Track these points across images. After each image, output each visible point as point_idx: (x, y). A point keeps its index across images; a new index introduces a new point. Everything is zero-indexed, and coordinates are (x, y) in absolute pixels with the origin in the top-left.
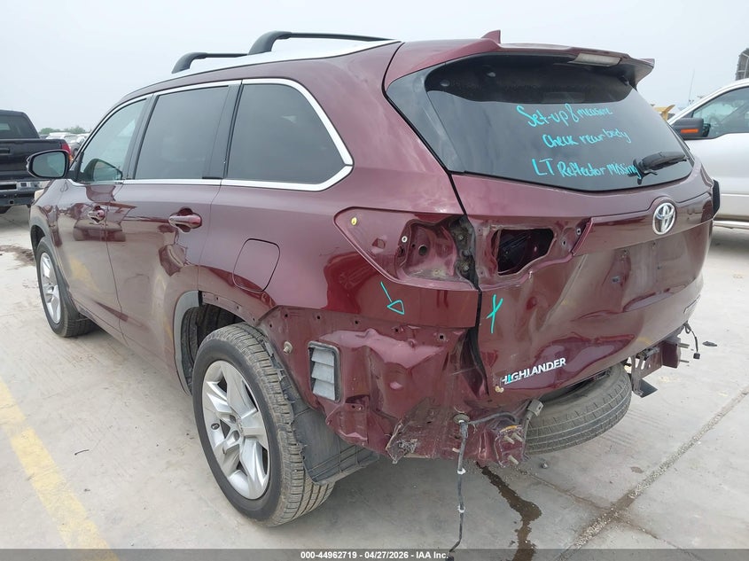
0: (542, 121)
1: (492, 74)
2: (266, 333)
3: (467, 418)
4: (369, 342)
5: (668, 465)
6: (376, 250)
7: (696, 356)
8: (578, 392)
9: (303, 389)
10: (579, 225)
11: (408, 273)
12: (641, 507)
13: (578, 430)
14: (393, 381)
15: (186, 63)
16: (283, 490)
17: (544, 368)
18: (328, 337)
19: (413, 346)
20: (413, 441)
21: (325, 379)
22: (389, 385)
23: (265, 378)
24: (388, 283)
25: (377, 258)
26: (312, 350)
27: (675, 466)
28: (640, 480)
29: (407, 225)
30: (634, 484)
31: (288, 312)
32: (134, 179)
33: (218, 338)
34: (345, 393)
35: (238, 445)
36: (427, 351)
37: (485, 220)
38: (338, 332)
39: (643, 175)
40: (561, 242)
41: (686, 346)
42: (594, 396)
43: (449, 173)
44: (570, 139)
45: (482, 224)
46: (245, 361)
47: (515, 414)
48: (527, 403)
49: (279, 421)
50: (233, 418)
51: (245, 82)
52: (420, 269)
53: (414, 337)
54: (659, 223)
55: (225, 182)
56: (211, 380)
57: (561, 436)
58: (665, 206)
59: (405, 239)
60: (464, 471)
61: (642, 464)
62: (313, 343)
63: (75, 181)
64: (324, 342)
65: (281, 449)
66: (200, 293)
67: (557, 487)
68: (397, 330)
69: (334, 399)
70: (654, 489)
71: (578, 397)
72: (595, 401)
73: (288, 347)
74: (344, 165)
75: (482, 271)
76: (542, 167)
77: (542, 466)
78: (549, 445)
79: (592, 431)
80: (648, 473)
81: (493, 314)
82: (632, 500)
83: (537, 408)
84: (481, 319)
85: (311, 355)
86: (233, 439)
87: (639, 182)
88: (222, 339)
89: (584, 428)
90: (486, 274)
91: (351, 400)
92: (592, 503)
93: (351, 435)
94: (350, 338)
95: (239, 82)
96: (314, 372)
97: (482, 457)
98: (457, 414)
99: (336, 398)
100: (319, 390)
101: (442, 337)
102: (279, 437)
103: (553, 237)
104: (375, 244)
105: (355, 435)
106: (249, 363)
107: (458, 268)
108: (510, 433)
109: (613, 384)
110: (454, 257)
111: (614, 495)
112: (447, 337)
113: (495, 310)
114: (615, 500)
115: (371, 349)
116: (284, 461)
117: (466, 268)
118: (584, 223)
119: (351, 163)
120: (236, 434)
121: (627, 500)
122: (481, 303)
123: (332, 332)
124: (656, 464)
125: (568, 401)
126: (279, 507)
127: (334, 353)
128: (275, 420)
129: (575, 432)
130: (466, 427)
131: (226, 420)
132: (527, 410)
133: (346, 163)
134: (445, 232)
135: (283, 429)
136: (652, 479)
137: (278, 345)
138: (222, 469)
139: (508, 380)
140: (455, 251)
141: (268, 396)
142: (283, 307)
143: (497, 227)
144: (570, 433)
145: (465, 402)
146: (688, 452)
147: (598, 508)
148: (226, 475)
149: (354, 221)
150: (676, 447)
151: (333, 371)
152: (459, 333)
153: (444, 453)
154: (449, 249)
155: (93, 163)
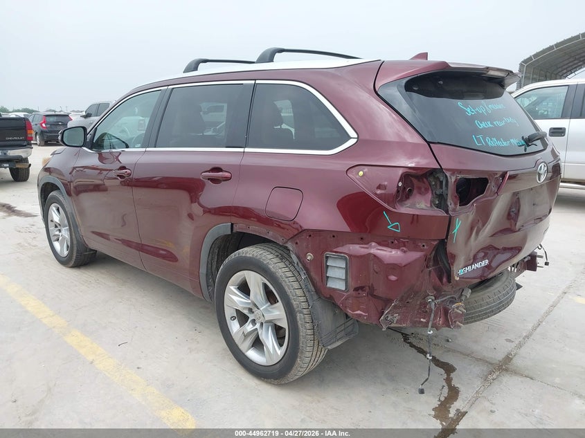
0: (473, 112)
1: (441, 82)
2: (291, 249)
3: (433, 298)
4: (373, 251)
5: (527, 337)
6: (379, 192)
7: (547, 264)
8: (486, 284)
9: (319, 284)
10: (501, 176)
11: (402, 206)
12: (517, 362)
13: (490, 307)
14: (390, 275)
15: (194, 66)
16: (299, 355)
17: (478, 265)
18: (339, 249)
19: (405, 252)
20: (395, 315)
21: (337, 276)
22: (387, 278)
23: (286, 280)
24: (388, 211)
25: (379, 196)
26: (327, 257)
27: (532, 337)
28: (513, 346)
29: (402, 175)
30: (510, 349)
31: (311, 233)
32: (155, 147)
33: (244, 255)
34: (353, 284)
35: (257, 329)
36: (414, 255)
37: (453, 171)
38: (348, 245)
39: (529, 146)
40: (491, 186)
41: (541, 257)
42: (497, 286)
43: (429, 143)
44: (489, 123)
45: (451, 174)
46: (269, 269)
47: (456, 296)
48: (461, 290)
49: (298, 307)
50: (251, 310)
51: (258, 82)
52: (409, 203)
53: (405, 246)
54: (540, 175)
55: (247, 150)
56: (233, 285)
57: (480, 311)
58: (542, 165)
59: (400, 184)
60: (432, 332)
61: (511, 337)
62: (328, 253)
63: (91, 149)
64: (336, 252)
65: (300, 326)
66: (232, 224)
67: (461, 353)
68: (392, 243)
69: (344, 289)
70: (523, 351)
71: (487, 287)
72: (498, 289)
73: (310, 257)
74: (349, 138)
75: (451, 204)
76: (478, 140)
77: (448, 341)
78: (472, 318)
79: (498, 308)
80: (517, 342)
81: (456, 230)
82: (511, 359)
83: (468, 293)
84: (450, 233)
85: (327, 261)
86: (251, 326)
87: (525, 150)
88: (248, 255)
89: (493, 306)
90: (453, 205)
91: (356, 289)
92: (487, 362)
93: (356, 312)
94: (357, 249)
95: (253, 82)
96: (328, 272)
97: (439, 324)
98: (429, 295)
99: (346, 289)
100: (331, 284)
101: (423, 246)
102: (298, 318)
103: (488, 183)
104: (379, 187)
105: (359, 312)
106: (273, 270)
107: (432, 202)
108: (457, 308)
109: (507, 279)
110: (429, 196)
111: (500, 356)
112: (427, 246)
113: (457, 228)
114: (501, 359)
115: (375, 256)
116: (301, 334)
117: (437, 202)
118: (503, 175)
119: (356, 136)
120: (254, 322)
121: (508, 359)
122: (450, 223)
123: (343, 245)
124: (520, 337)
125: (482, 289)
126: (294, 368)
127: (346, 259)
128: (295, 306)
129: (488, 309)
130: (433, 304)
131: (246, 312)
132: (461, 295)
133: (352, 136)
134: (425, 180)
135: (301, 312)
136: (520, 346)
137: (301, 256)
138: (240, 348)
139: (461, 272)
140: (430, 192)
141: (289, 291)
142: (308, 230)
143: (460, 176)
144: (486, 309)
145: (433, 287)
146: (538, 329)
147: (491, 364)
148: (244, 351)
149: (361, 173)
150: (530, 327)
151: (344, 271)
152: (435, 243)
153: (415, 322)
154: (427, 190)
155: (103, 135)
